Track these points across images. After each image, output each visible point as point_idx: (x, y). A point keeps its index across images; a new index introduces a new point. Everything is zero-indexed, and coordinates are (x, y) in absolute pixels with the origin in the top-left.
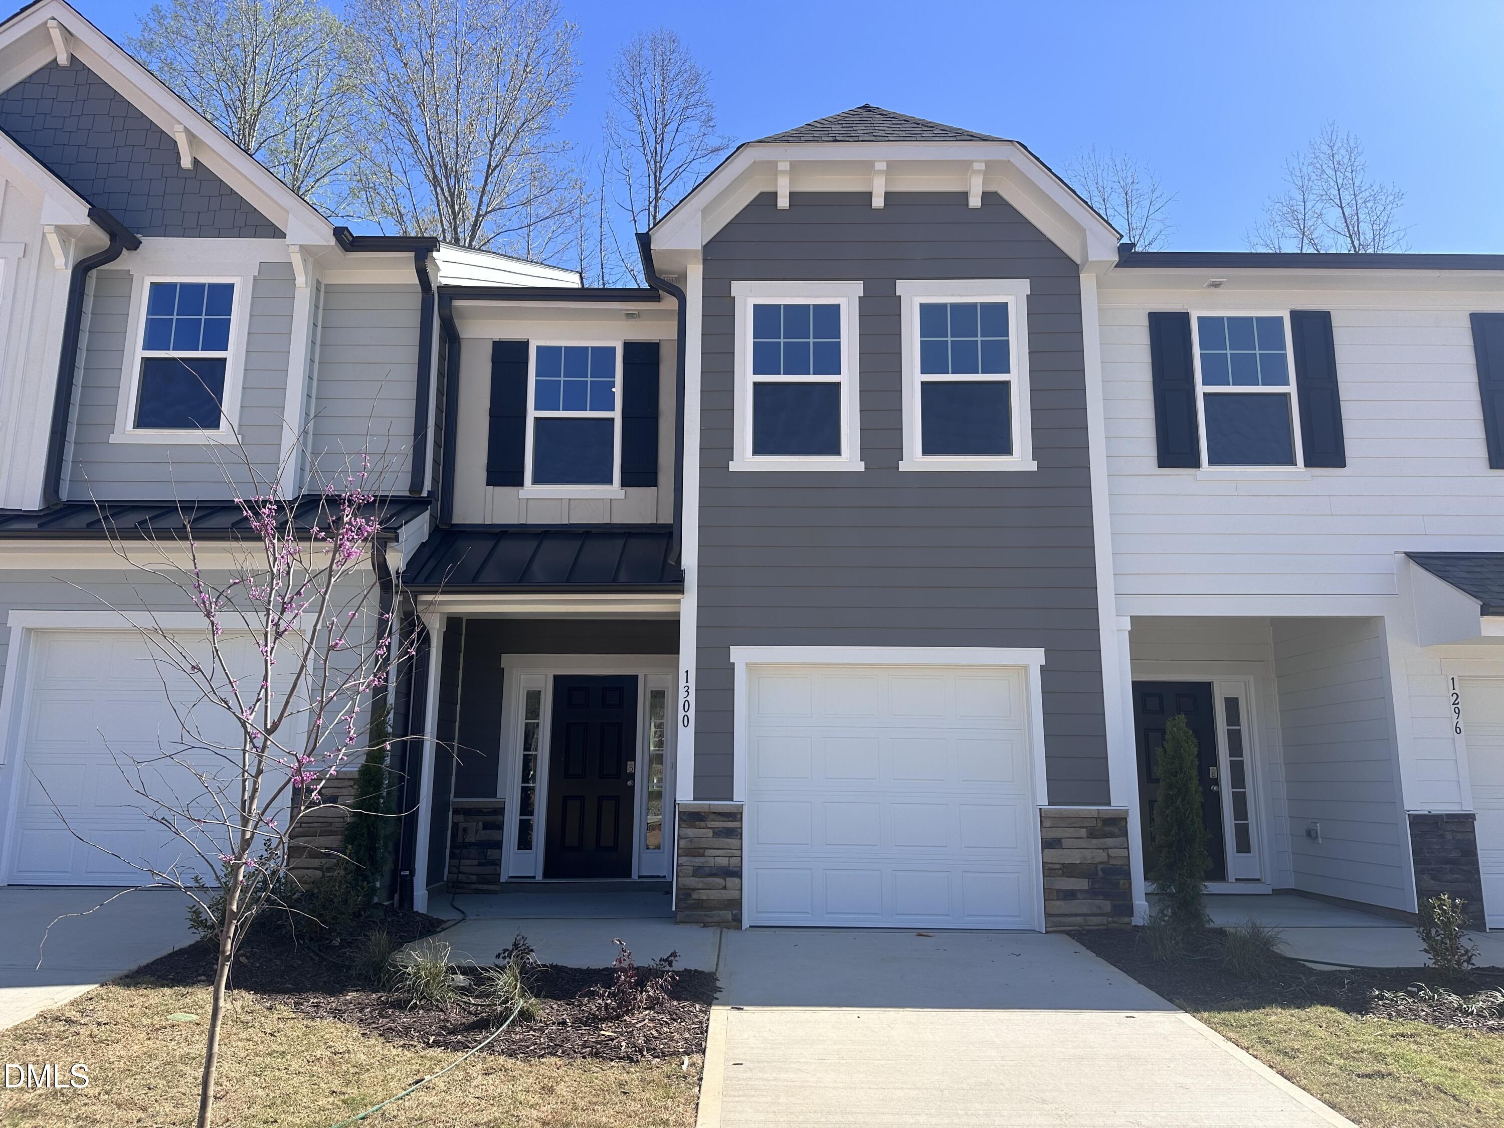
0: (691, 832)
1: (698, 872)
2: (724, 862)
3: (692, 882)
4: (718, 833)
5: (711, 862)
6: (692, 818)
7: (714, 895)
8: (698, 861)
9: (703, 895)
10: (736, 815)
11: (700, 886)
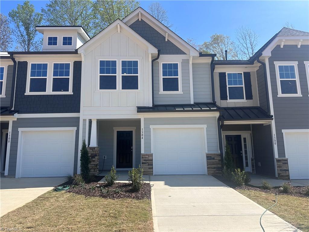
0: (278, 163)
1: (281, 170)
2: (285, 168)
3: (280, 172)
4: (283, 163)
5: (283, 169)
6: (278, 161)
7: (284, 174)
8: (281, 168)
9: (282, 174)
10: (287, 160)
11: (282, 173)
